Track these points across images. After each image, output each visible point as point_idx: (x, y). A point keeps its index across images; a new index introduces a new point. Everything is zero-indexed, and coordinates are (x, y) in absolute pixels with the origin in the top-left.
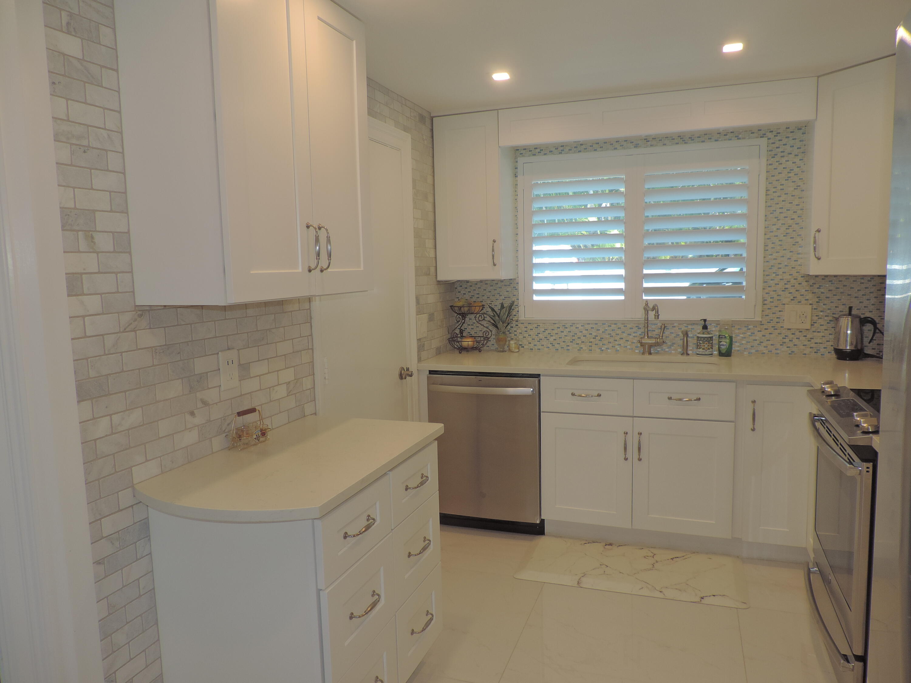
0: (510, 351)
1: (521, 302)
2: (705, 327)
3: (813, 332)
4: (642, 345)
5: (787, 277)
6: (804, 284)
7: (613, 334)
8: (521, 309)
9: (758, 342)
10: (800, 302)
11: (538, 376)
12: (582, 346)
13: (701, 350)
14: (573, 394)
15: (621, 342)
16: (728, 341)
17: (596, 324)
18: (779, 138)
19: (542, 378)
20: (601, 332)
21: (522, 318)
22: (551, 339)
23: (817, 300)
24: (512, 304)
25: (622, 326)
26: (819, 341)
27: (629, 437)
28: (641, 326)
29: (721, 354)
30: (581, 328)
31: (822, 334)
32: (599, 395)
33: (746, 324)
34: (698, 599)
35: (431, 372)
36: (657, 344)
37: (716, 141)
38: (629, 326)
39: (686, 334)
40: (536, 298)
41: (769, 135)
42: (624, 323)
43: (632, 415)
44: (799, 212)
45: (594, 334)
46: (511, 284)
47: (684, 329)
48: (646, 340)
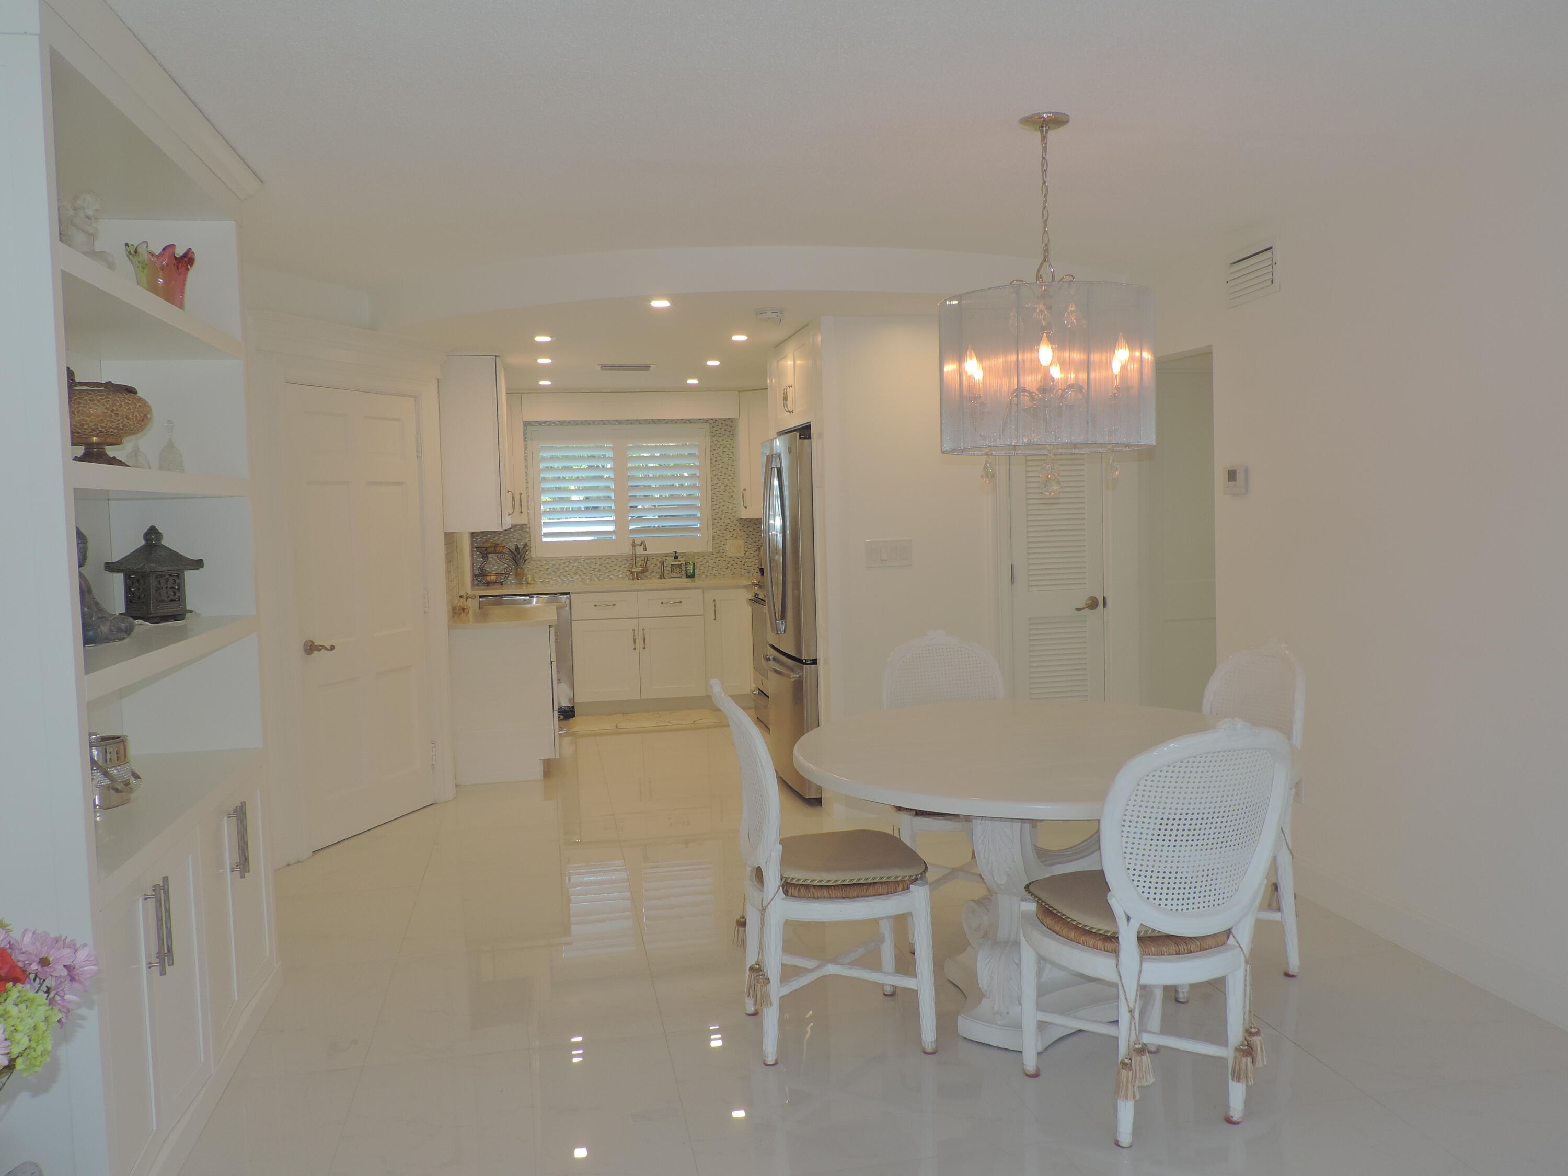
0: (528, 583)
1: (532, 544)
2: (676, 557)
3: (746, 558)
4: (632, 573)
5: (728, 520)
6: (738, 525)
7: (608, 566)
8: (533, 549)
9: (711, 567)
10: (736, 538)
11: (568, 593)
12: (584, 576)
13: (674, 574)
14: (595, 606)
15: (615, 572)
16: (692, 566)
17: (595, 559)
18: (716, 424)
19: (572, 595)
20: (598, 565)
21: (534, 556)
22: (559, 573)
23: (747, 536)
24: (525, 545)
25: (614, 560)
26: (750, 565)
27: (636, 632)
28: (629, 559)
29: (688, 577)
30: (582, 562)
31: (751, 560)
32: (614, 605)
33: (703, 555)
34: (692, 722)
35: (481, 597)
36: (643, 572)
37: (676, 423)
38: (620, 560)
39: (662, 563)
40: (544, 540)
41: (711, 421)
42: (616, 557)
43: (637, 617)
44: (732, 475)
45: (593, 567)
46: (520, 529)
47: (660, 559)
48: (635, 569)
